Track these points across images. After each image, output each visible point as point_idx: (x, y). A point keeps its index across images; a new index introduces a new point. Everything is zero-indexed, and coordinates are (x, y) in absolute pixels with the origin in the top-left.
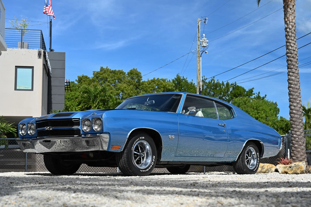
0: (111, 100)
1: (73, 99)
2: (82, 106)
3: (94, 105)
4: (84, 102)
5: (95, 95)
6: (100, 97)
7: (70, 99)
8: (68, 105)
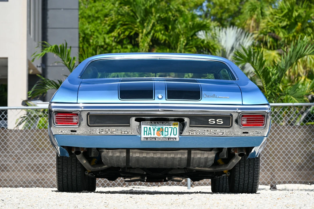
0: (181, 20)
1: (98, 18)
2: (119, 33)
3: (145, 31)
4: (122, 25)
5: (146, 8)
6: (157, 12)
7: (92, 18)
8: (88, 31)
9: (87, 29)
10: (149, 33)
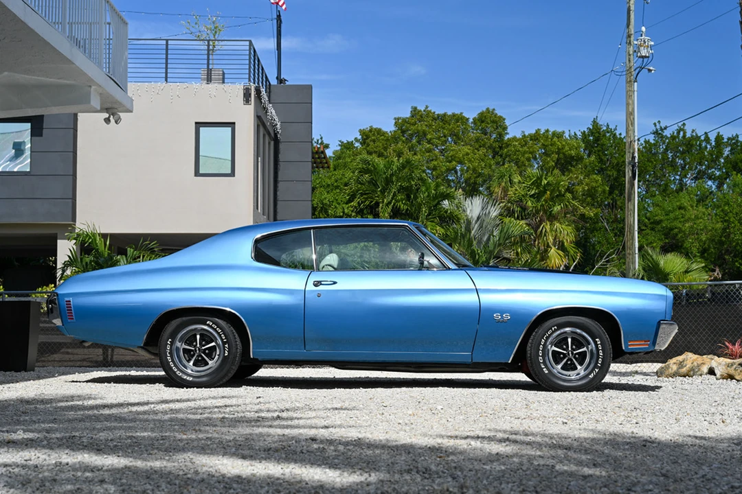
0: (423, 189)
1: (337, 187)
2: (359, 202)
3: (385, 201)
4: (362, 194)
6: (398, 181)
7: (331, 187)
8: (326, 201)
9: (325, 198)
10: (390, 203)
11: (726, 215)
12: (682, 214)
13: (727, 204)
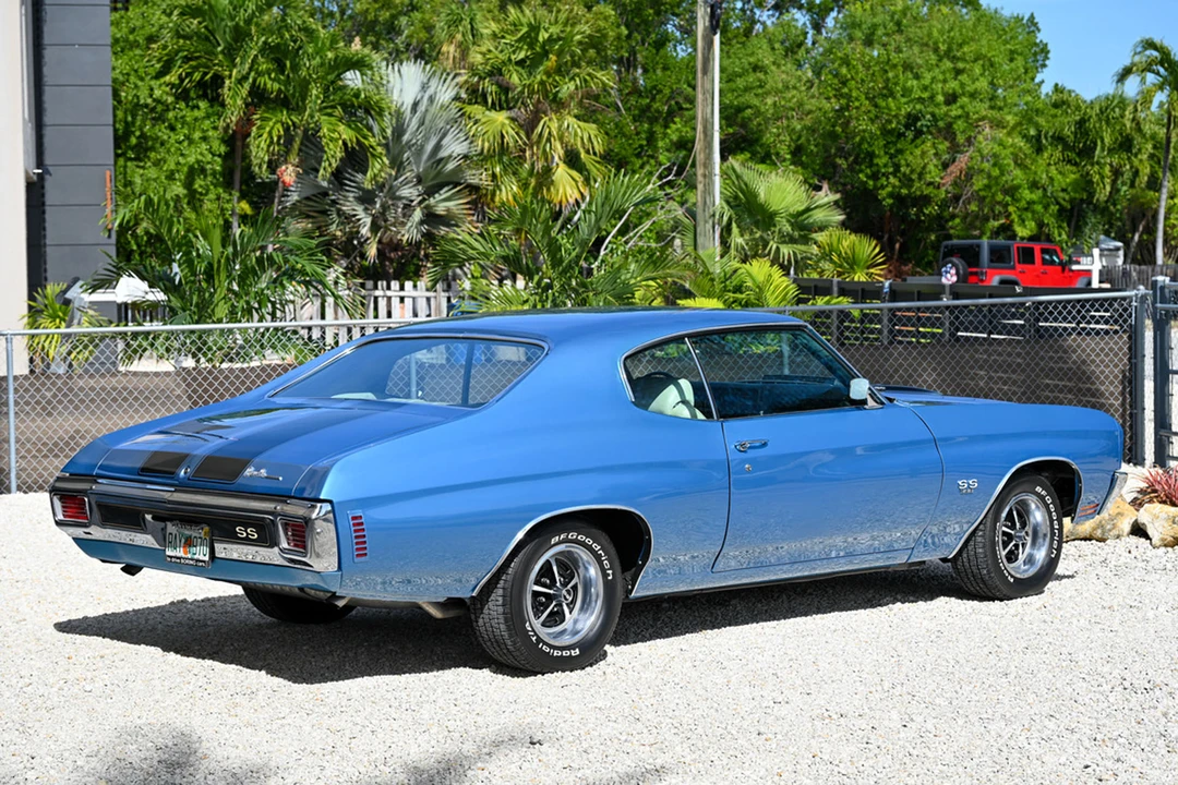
0: (310, 49)
2: (180, 76)
3: (235, 72)
4: (187, 59)
5: (237, 24)
6: (260, 34)
10: (245, 78)
11: (844, 83)
12: (760, 80)
13: (846, 62)
